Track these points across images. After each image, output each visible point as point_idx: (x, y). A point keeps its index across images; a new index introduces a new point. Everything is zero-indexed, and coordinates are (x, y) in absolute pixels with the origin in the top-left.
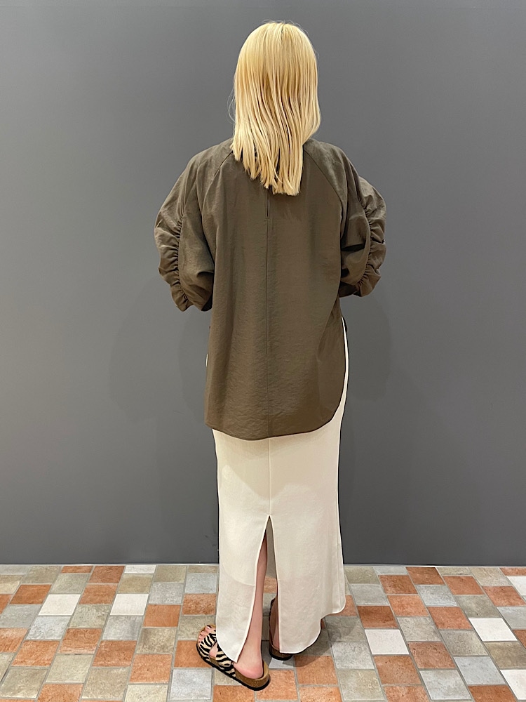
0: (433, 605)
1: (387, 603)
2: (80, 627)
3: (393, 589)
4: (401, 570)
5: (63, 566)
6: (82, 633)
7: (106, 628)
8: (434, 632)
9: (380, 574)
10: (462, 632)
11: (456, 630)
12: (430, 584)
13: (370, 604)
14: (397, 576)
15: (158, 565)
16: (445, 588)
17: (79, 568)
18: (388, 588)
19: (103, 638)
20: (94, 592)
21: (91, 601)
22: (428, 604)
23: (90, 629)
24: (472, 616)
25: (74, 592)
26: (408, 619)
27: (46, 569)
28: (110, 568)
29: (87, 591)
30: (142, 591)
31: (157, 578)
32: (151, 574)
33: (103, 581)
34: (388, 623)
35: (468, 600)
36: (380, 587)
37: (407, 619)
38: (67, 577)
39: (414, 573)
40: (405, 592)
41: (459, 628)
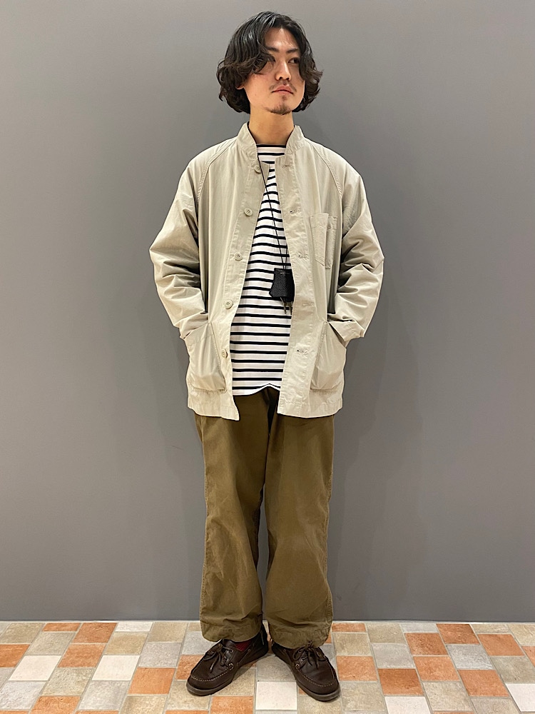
0: (464, 668)
1: (413, 666)
2: (55, 694)
3: (420, 649)
4: (430, 627)
5: (46, 622)
6: (55, 702)
7: (85, 696)
8: (465, 700)
9: (407, 632)
10: (497, 700)
11: (491, 698)
12: (463, 643)
13: (393, 667)
14: (426, 634)
15: (154, 622)
16: (480, 647)
17: (65, 625)
18: (414, 648)
19: (80, 708)
20: (78, 653)
21: (73, 664)
22: (459, 666)
23: (66, 696)
24: (509, 681)
25: (55, 653)
26: (436, 684)
27: (27, 626)
28: (100, 625)
29: (70, 652)
30: (132, 652)
31: (154, 636)
32: (145, 633)
33: (89, 641)
34: (412, 689)
35: (505, 662)
36: (404, 647)
37: (434, 684)
38: (50, 635)
39: (445, 630)
40: (434, 653)
41: (494, 694)
